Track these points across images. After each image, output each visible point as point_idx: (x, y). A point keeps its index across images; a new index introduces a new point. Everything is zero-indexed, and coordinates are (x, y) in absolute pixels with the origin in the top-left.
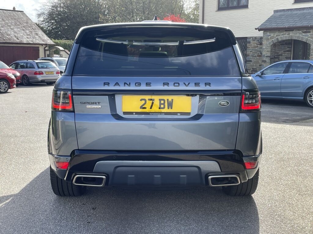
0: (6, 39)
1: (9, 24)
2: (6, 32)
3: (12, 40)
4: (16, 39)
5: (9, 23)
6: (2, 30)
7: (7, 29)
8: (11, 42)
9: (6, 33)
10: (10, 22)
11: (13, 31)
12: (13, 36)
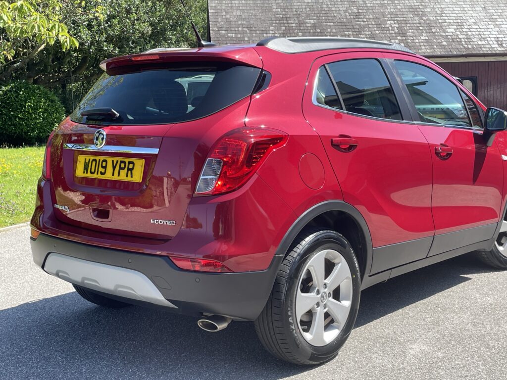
0: (473, 48)
1: (494, 17)
2: (481, 33)
3: (484, 49)
4: (497, 46)
5: (495, 14)
6: (471, 30)
7: (484, 27)
8: (482, 52)
9: (478, 35)
10: (501, 11)
11: (498, 29)
12: (493, 39)
